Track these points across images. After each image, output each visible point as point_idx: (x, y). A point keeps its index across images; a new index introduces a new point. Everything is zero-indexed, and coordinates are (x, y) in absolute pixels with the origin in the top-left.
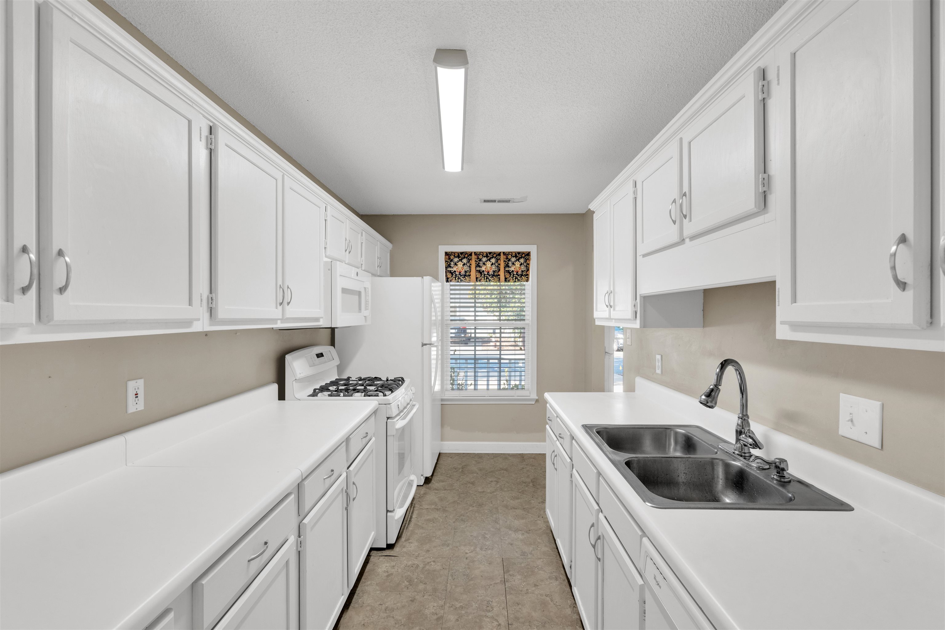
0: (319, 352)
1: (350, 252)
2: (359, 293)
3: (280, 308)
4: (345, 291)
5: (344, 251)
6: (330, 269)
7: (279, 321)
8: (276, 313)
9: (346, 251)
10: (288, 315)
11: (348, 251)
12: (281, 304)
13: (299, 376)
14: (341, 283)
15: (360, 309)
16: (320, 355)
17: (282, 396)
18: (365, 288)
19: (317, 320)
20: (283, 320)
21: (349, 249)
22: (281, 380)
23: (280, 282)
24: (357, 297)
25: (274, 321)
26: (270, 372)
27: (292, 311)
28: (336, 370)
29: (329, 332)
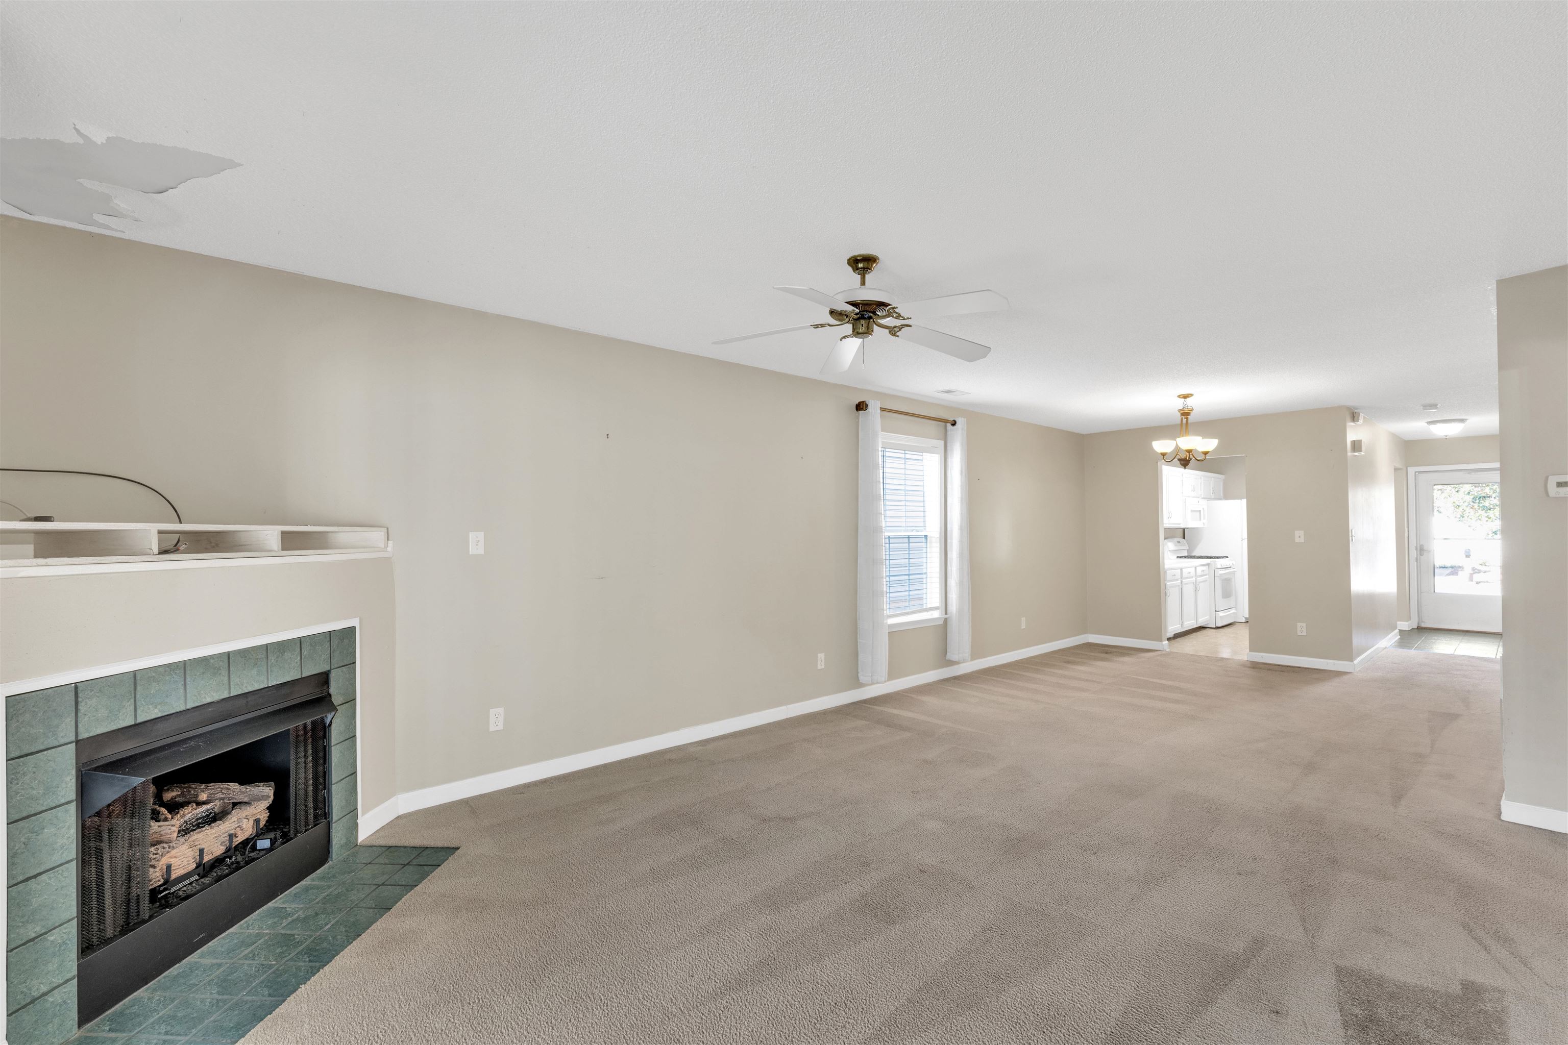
2: (1200, 511)
3: (1168, 519)
4: (1192, 511)
5: (1191, 491)
8: (1167, 521)
9: (1193, 490)
10: (1170, 522)
13: (1170, 548)
14: (1190, 508)
15: (1198, 519)
16: (1179, 542)
18: (1203, 507)
19: (1179, 524)
24: (1199, 513)
25: (1166, 524)
27: (1172, 521)
28: (1186, 551)
29: (1182, 530)
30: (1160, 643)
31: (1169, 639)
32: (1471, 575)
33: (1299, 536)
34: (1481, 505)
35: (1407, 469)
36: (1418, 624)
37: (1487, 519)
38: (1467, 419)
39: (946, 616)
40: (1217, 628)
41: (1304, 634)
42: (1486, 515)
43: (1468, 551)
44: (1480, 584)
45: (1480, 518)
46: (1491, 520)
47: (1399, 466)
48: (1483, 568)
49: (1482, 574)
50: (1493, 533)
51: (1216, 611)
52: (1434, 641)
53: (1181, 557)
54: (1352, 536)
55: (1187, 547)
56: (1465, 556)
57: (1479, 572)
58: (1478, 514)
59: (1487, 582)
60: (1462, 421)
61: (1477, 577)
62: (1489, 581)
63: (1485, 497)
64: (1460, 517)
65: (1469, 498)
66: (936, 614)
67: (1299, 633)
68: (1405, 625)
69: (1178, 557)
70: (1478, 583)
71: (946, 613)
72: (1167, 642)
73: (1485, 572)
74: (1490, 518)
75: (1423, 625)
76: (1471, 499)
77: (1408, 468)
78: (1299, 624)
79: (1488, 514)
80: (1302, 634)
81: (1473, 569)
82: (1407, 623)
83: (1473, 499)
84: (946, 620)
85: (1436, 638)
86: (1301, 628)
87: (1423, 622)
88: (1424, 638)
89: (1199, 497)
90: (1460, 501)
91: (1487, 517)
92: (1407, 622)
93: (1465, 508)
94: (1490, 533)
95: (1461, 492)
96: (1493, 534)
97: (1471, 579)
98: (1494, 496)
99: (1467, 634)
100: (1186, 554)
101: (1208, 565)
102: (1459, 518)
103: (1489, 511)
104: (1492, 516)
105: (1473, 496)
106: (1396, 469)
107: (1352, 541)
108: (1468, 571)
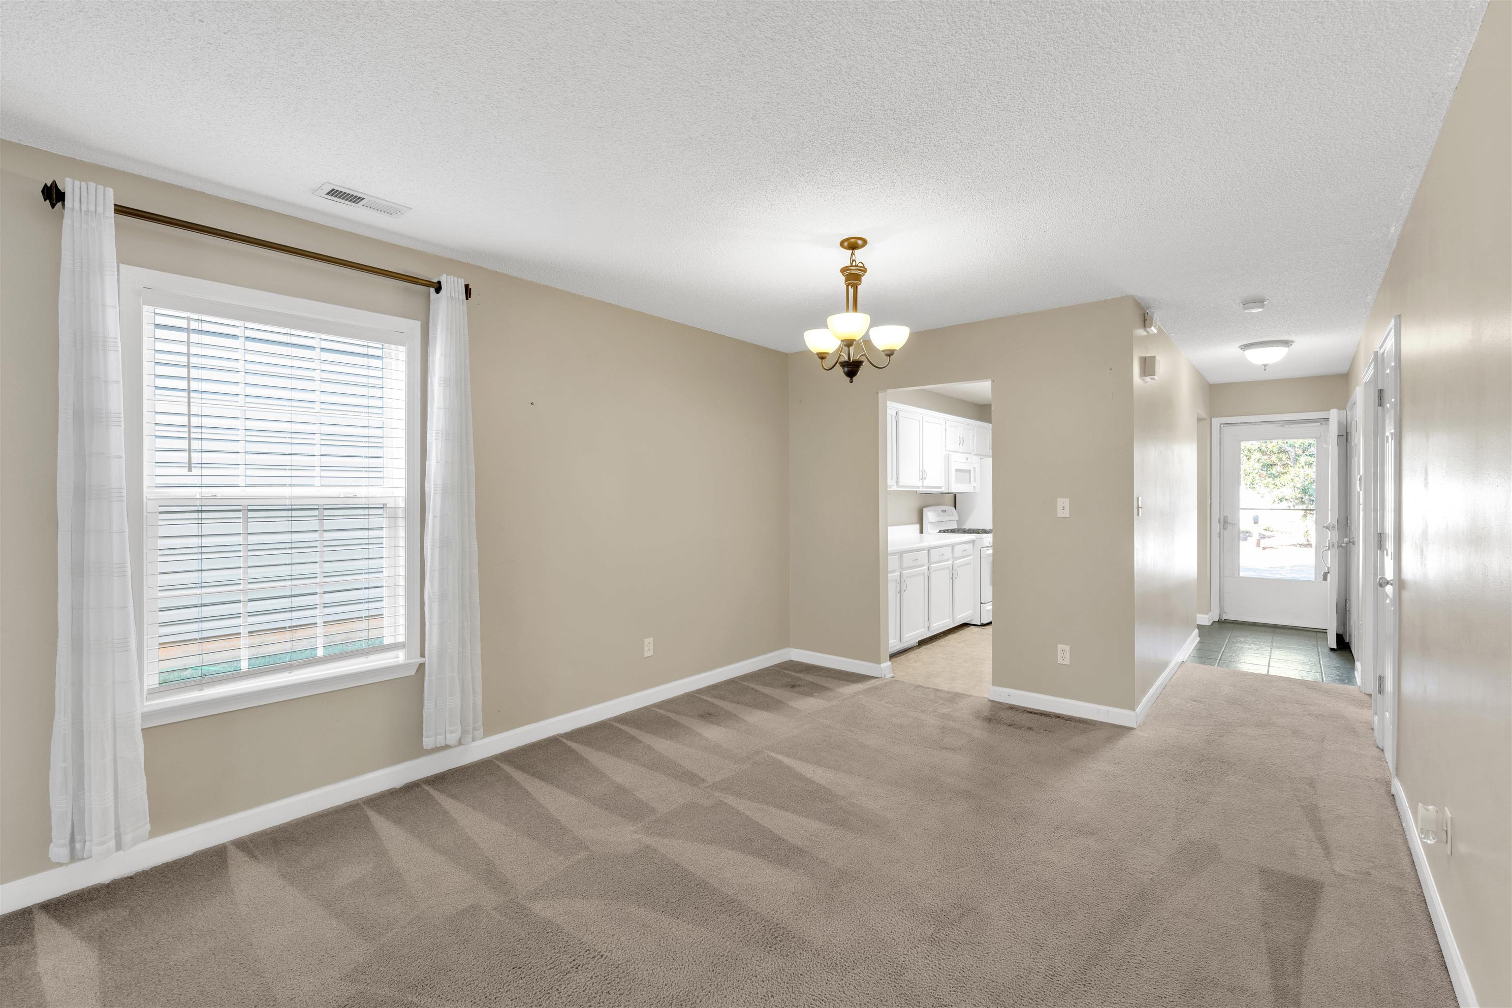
0: (944, 509)
1: (962, 445)
2: (969, 471)
3: (921, 481)
4: (957, 470)
5: (958, 444)
6: (947, 458)
7: (921, 488)
8: (919, 484)
9: (960, 444)
10: (925, 485)
11: (961, 444)
12: (922, 479)
13: (931, 520)
14: (954, 466)
15: (970, 481)
16: (944, 511)
17: (921, 532)
18: (974, 468)
19: (940, 488)
20: (923, 487)
21: (961, 442)
22: (921, 521)
23: (921, 469)
24: (968, 474)
25: (918, 487)
26: (915, 517)
27: (927, 483)
28: (956, 522)
29: (952, 496)
30: (878, 665)
31: (893, 656)
32: (1259, 541)
33: (1063, 507)
34: (1269, 472)
35: (1211, 419)
36: (1220, 615)
37: (1274, 486)
38: (1293, 342)
39: (422, 660)
40: (983, 625)
41: (1067, 662)
42: (1273, 482)
43: (1256, 517)
44: (1266, 550)
45: (1268, 485)
46: (1277, 488)
47: (1203, 415)
48: (1267, 533)
49: (1267, 539)
50: (1279, 499)
51: (981, 603)
52: (1240, 646)
53: (944, 531)
54: (1138, 508)
55: (956, 517)
56: (1253, 522)
57: (1264, 538)
58: (1266, 481)
59: (1272, 548)
60: (1286, 343)
61: (1264, 543)
62: (1274, 546)
63: (1271, 465)
64: (1250, 483)
65: (1258, 466)
66: (400, 657)
67: (1060, 661)
68: (1205, 620)
69: (940, 532)
70: (1264, 548)
71: (423, 655)
72: (889, 663)
73: (1269, 538)
74: (1276, 485)
75: (1225, 617)
76: (1260, 467)
77: (1213, 419)
78: (1060, 647)
79: (1275, 481)
80: (1063, 662)
81: (1260, 534)
82: (1207, 616)
83: (1262, 466)
84: (422, 666)
85: (1242, 639)
86: (1064, 654)
87: (1225, 613)
88: (1227, 640)
89: (970, 453)
90: (1251, 469)
91: (1274, 484)
92: (1207, 613)
93: (1255, 475)
94: (1276, 500)
95: (1252, 460)
96: (1279, 501)
97: (1258, 545)
98: (1279, 464)
99: (1276, 630)
100: (954, 526)
101: (973, 542)
102: (1250, 485)
103: (1275, 478)
104: (1278, 483)
105: (1262, 464)
106: (1199, 420)
107: (1138, 515)
108: (1256, 536)
